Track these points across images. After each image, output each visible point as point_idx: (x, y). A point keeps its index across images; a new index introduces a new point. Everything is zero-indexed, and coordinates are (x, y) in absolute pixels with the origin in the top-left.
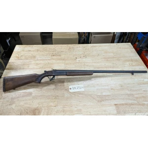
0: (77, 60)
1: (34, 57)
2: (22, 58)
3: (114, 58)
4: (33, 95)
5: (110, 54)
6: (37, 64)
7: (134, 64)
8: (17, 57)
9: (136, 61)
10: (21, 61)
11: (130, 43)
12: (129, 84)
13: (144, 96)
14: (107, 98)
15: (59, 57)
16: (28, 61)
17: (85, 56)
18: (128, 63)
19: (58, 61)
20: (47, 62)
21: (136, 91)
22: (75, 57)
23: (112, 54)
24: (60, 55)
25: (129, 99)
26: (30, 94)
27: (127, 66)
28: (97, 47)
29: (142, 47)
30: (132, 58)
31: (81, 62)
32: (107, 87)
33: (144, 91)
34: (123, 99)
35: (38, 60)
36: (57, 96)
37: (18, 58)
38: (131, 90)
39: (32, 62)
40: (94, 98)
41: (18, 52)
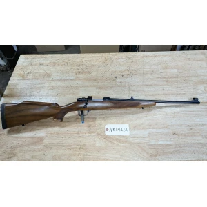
0: (118, 80)
1: (49, 75)
2: (29, 77)
4: (46, 141)
6: (53, 88)
8: (21, 75)
10: (28, 82)
14: (166, 150)
16: (38, 82)
17: (131, 75)
19: (87, 83)
20: (68, 83)
22: (113, 76)
23: (175, 71)
24: (90, 73)
25: (203, 153)
26: (41, 140)
27: (200, 92)
28: (151, 59)
31: (123, 84)
32: (166, 131)
34: (193, 152)
37: (23, 77)
41: (23, 67)
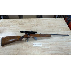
3: (53, 26)
5: (51, 24)
7: (64, 30)
9: (66, 28)
11: (63, 18)
12: (60, 42)
13: (69, 49)
15: (23, 26)
18: (61, 29)
21: (64, 46)
29: (70, 20)
30: (64, 26)
33: (69, 46)
35: (11, 27)
36: (19, 48)
38: (61, 46)
39: (8, 29)
40: (39, 50)
